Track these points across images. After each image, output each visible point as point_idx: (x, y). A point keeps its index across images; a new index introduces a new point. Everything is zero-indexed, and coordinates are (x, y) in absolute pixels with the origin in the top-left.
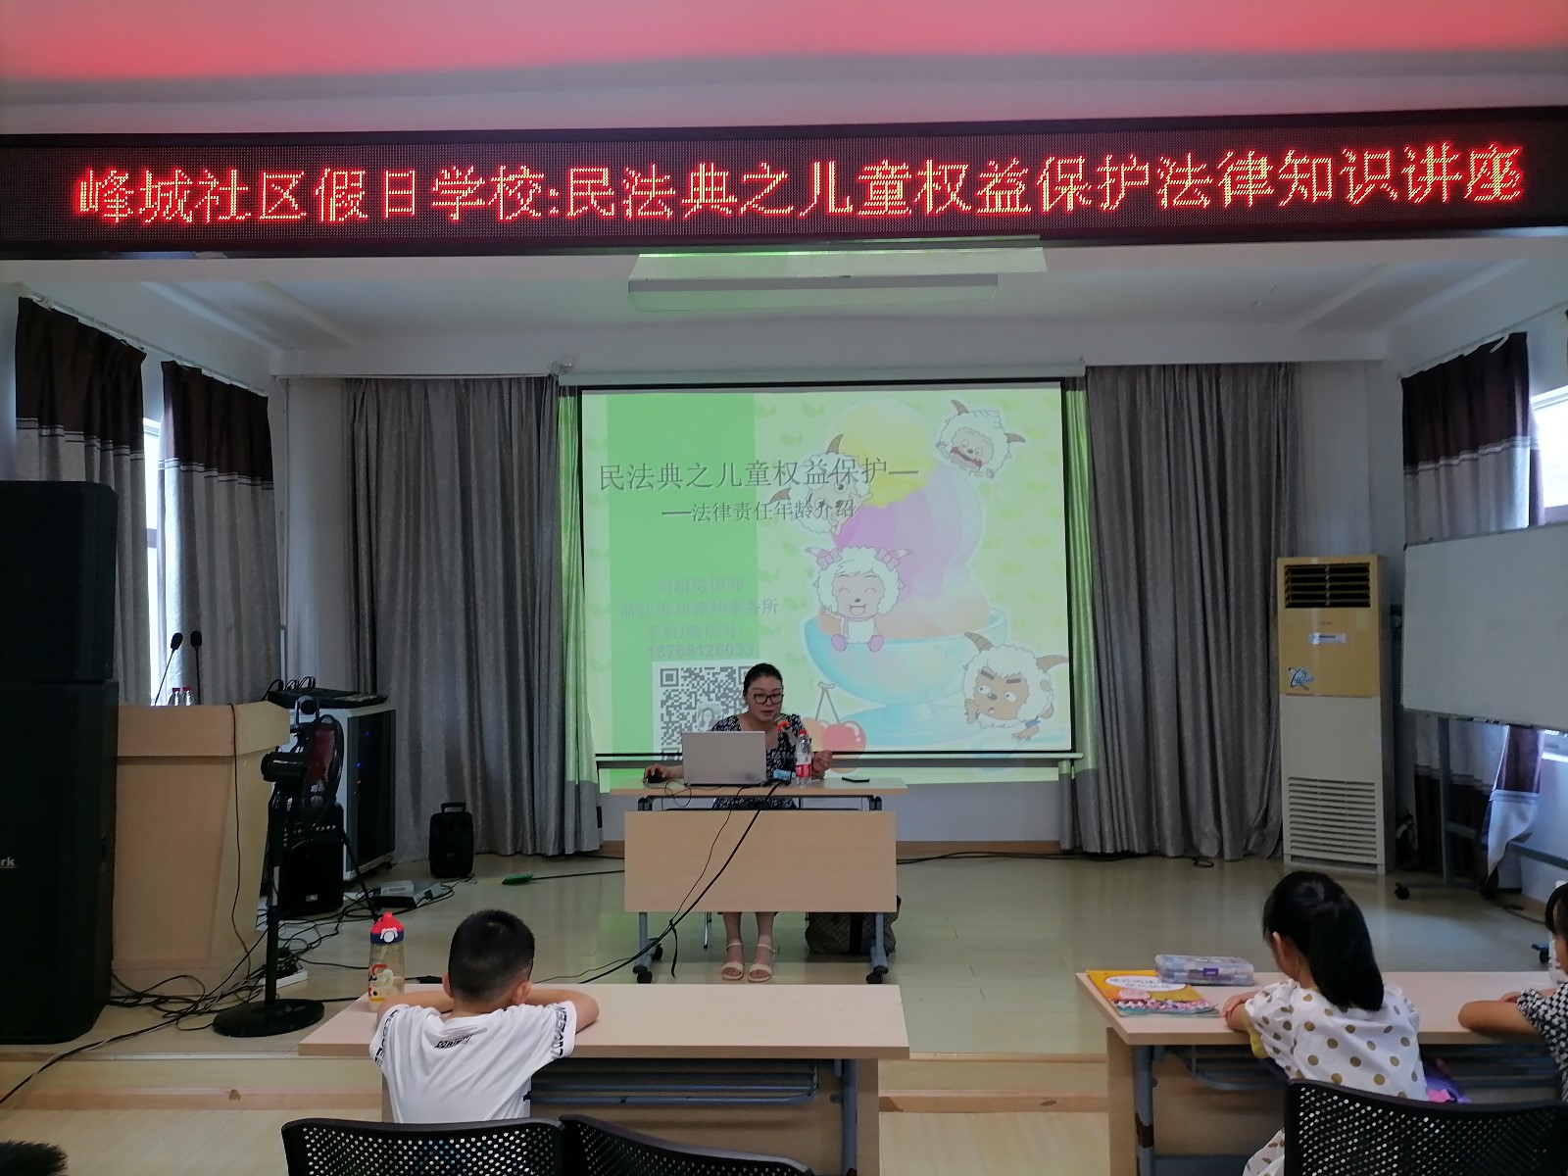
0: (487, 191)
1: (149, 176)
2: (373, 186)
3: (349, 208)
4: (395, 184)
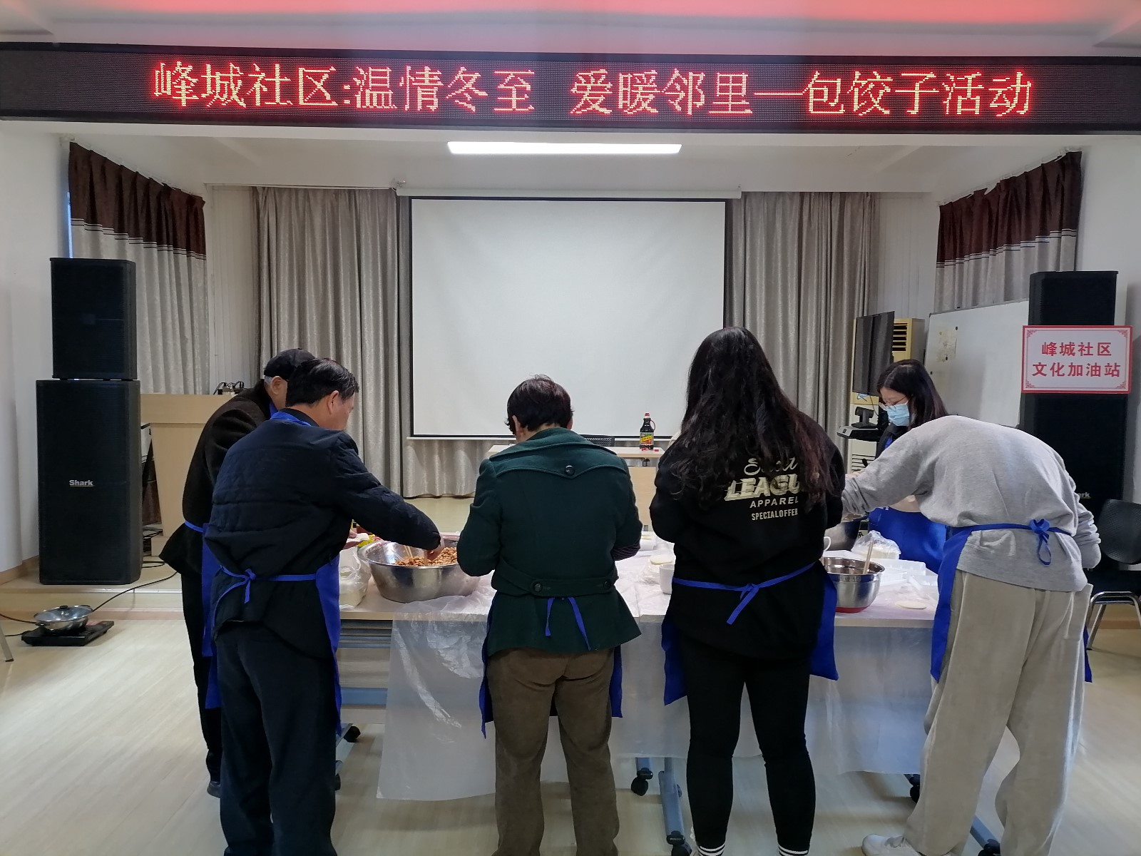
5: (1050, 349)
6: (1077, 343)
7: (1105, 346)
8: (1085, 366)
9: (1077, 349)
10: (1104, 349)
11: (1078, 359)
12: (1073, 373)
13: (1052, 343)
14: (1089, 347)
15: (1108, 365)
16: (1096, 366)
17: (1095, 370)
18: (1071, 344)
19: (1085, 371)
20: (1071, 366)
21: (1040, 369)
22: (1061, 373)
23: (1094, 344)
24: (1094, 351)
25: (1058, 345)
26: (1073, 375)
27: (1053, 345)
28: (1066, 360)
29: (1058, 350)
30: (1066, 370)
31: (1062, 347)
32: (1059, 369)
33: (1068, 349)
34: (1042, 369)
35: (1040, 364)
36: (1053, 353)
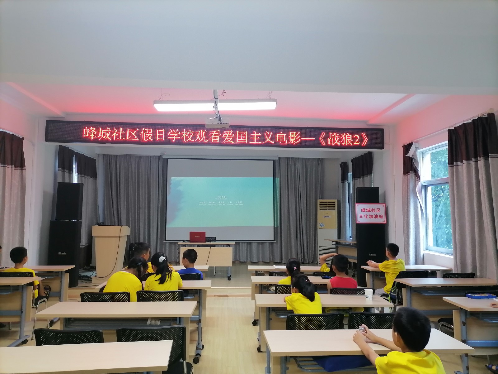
5: (363, 210)
6: (371, 208)
7: (379, 209)
8: (373, 215)
9: (371, 210)
10: (378, 210)
11: (372, 213)
13: (364, 208)
14: (374, 210)
15: (380, 215)
16: (376, 215)
17: (376, 217)
18: (369, 209)
19: (374, 217)
20: (370, 215)
23: (376, 209)
24: (376, 211)
25: (366, 209)
26: (371, 218)
28: (368, 213)
29: (366, 210)
30: (368, 217)
31: (367, 209)
32: (366, 216)
33: (369, 210)
34: (362, 216)
36: (364, 211)
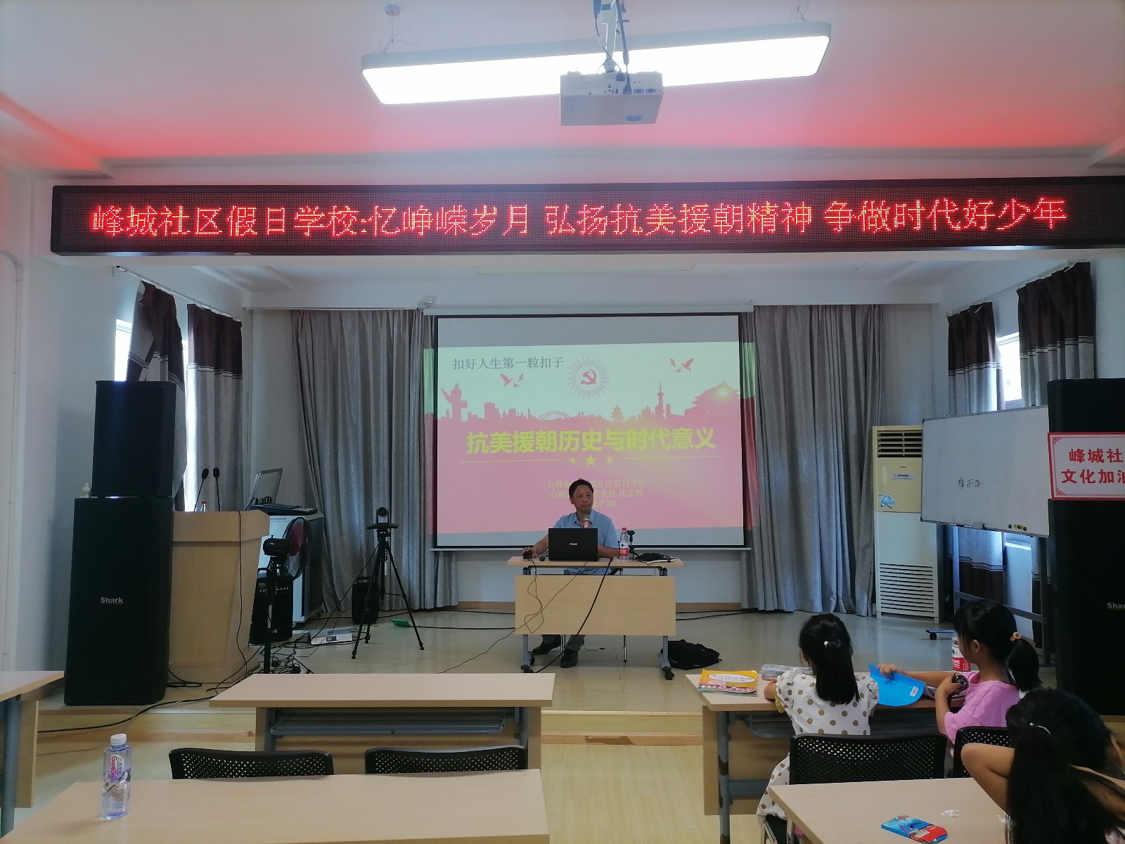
0: (325, 221)
1: (132, 210)
2: (261, 217)
3: (247, 228)
4: (273, 215)
5: (1077, 456)
6: (1105, 450)
8: (1115, 473)
9: (1105, 455)
11: (1107, 466)
12: (1104, 480)
13: (1079, 450)
14: (1118, 454)
18: (1099, 451)
19: (1116, 478)
20: (1101, 473)
21: (1069, 475)
22: (1092, 479)
25: (1086, 452)
26: (1105, 482)
27: (1080, 452)
28: (1095, 467)
29: (1086, 457)
30: (1096, 477)
31: (1090, 453)
32: (1089, 476)
33: (1097, 456)
34: (1071, 476)
35: (1069, 471)
36: (1081, 460)
